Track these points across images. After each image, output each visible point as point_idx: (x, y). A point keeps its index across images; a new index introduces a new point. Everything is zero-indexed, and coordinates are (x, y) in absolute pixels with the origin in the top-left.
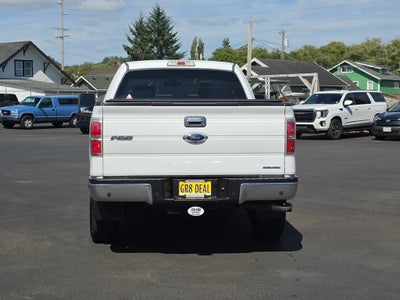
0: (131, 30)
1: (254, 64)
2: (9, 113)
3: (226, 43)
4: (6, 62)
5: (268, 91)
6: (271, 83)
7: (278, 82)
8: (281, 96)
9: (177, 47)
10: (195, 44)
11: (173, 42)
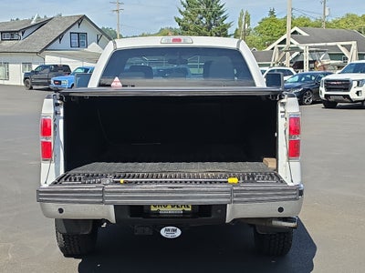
0: (182, 3)
1: (295, 32)
2: (60, 83)
3: (272, 13)
4: (62, 35)
5: (306, 59)
6: (310, 51)
7: (317, 51)
8: (320, 64)
9: (225, 18)
10: (242, 15)
11: (221, 13)
